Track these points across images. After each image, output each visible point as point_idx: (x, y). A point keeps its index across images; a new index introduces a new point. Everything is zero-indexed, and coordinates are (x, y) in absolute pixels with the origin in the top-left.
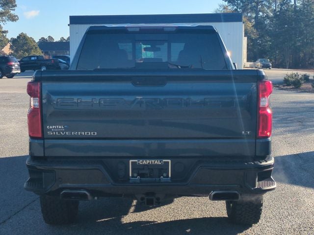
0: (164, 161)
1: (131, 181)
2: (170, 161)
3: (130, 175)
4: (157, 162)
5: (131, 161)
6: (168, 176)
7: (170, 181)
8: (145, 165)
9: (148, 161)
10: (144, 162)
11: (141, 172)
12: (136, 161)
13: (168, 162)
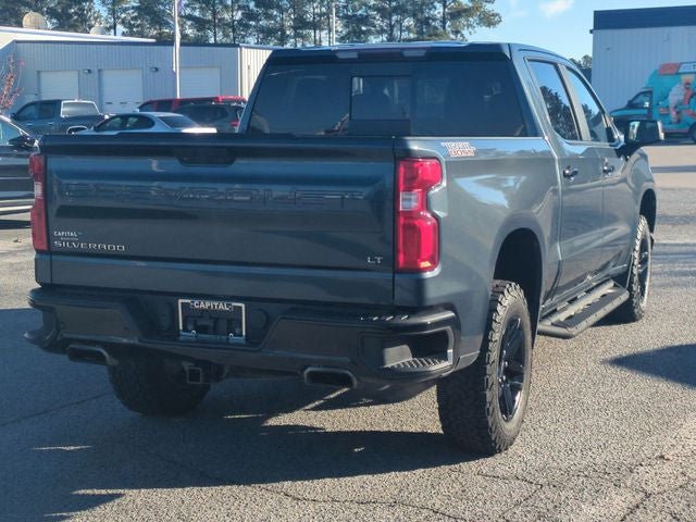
0: (234, 304)
1: (181, 338)
2: (243, 306)
3: (181, 328)
4: (222, 306)
5: (180, 301)
6: (241, 335)
7: (244, 342)
8: (203, 310)
9: (208, 304)
10: (202, 305)
11: (199, 323)
12: (189, 301)
13: (241, 307)
